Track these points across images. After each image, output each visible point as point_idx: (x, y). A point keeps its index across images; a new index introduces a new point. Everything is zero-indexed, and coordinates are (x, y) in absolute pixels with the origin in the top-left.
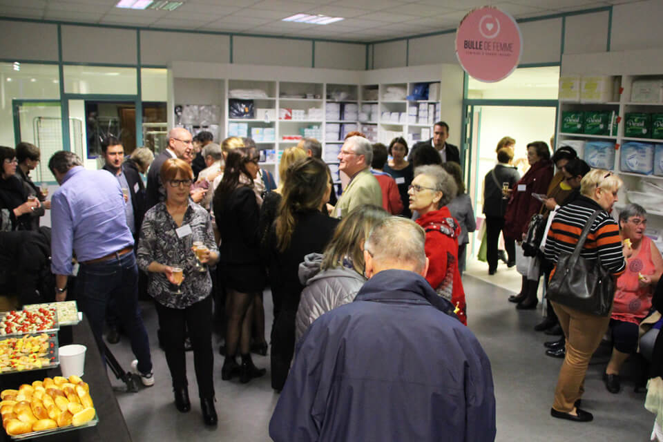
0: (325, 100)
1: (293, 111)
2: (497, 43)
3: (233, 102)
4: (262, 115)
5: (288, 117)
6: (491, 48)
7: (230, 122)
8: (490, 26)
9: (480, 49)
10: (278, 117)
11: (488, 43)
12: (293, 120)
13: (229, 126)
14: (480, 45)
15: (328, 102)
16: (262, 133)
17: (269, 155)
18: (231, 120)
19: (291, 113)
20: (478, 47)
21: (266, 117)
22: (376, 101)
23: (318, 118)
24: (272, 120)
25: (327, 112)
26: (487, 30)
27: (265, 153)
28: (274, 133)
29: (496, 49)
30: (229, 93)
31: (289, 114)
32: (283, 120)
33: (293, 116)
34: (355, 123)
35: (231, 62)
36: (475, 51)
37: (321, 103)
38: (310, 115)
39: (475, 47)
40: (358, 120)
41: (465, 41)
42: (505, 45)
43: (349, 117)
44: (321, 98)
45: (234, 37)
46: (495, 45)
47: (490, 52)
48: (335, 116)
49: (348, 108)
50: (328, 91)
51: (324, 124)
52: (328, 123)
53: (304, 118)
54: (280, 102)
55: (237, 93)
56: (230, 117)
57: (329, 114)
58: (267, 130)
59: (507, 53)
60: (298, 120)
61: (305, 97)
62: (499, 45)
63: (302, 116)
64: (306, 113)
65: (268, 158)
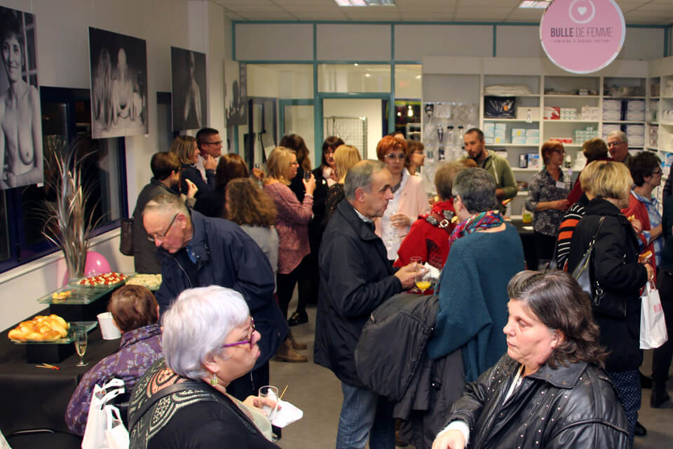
0: (601, 96)
1: (562, 110)
2: (592, 29)
3: (489, 100)
4: (523, 114)
5: (554, 117)
6: (585, 34)
7: (485, 122)
8: (582, 11)
9: (571, 36)
10: (542, 116)
11: (581, 30)
12: (561, 120)
13: (484, 125)
14: (571, 32)
15: (605, 99)
16: (525, 135)
17: (531, 160)
18: (486, 119)
19: (559, 112)
20: (568, 34)
21: (529, 116)
22: (657, 97)
23: (593, 118)
24: (536, 120)
25: (605, 110)
26: (579, 14)
27: (526, 158)
28: (538, 136)
29: (590, 35)
30: (484, 90)
31: (557, 113)
32: (549, 120)
33: (562, 115)
34: (642, 124)
35: (494, 55)
36: (564, 38)
37: (598, 99)
38: (583, 115)
39: (564, 34)
40: (644, 120)
41: (552, 29)
42: (602, 29)
43: (632, 116)
44: (598, 94)
45: (498, 27)
46: (590, 30)
47: (582, 39)
48: (615, 116)
49: (632, 105)
50: (605, 86)
51: (600, 125)
52: (604, 124)
53: (575, 118)
54: (545, 98)
55: (493, 90)
56: (486, 116)
57: (606, 113)
58: (530, 132)
59: (605, 38)
60: (567, 120)
61: (577, 93)
62: (594, 30)
63: (574, 115)
64: (579, 112)
65: (530, 163)
